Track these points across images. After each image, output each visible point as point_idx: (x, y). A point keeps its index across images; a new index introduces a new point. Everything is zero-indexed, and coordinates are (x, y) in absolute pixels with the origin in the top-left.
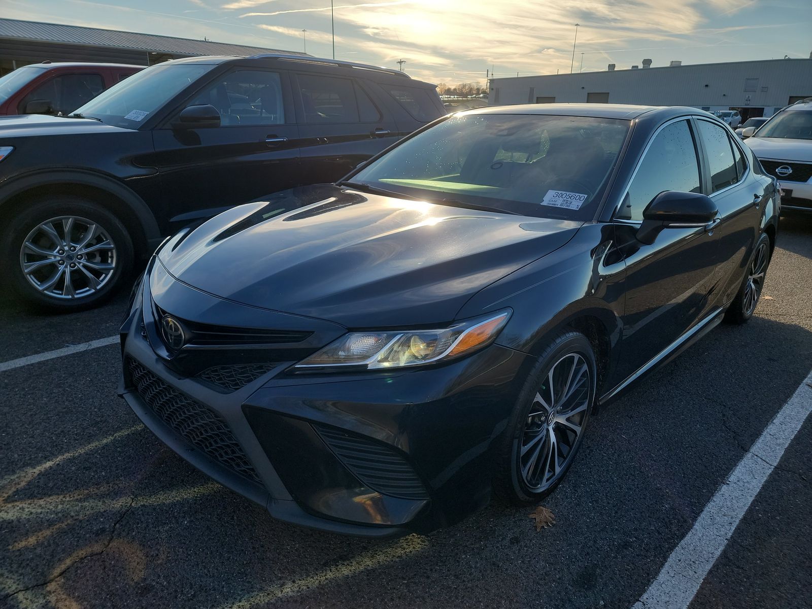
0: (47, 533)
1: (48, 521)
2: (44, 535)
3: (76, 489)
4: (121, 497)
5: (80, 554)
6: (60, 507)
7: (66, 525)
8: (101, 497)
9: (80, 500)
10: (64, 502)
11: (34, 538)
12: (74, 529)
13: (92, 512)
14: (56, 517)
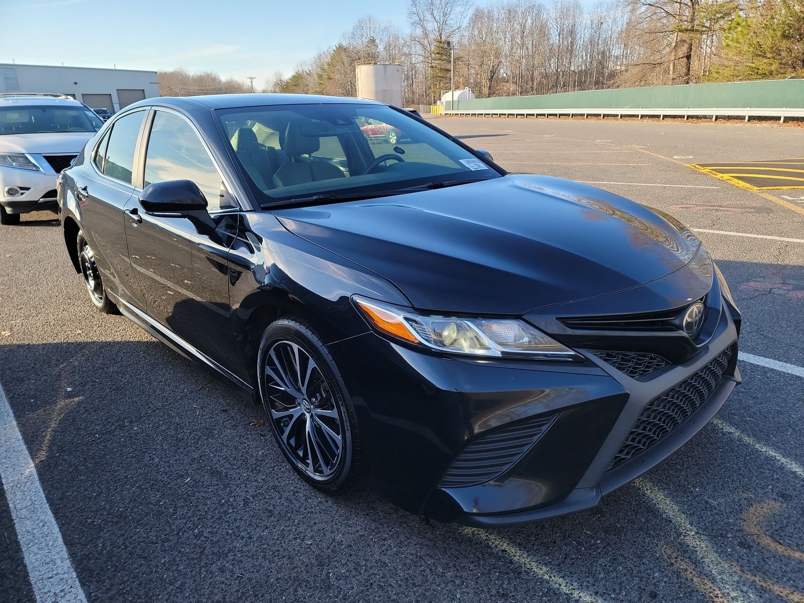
0: (777, 589)
1: (761, 597)
2: (781, 589)
3: (697, 591)
4: (688, 546)
5: (781, 550)
6: (733, 594)
7: (755, 576)
8: (697, 563)
9: (714, 581)
10: (723, 594)
11: (791, 597)
12: (756, 568)
13: (723, 563)
14: (750, 591)
